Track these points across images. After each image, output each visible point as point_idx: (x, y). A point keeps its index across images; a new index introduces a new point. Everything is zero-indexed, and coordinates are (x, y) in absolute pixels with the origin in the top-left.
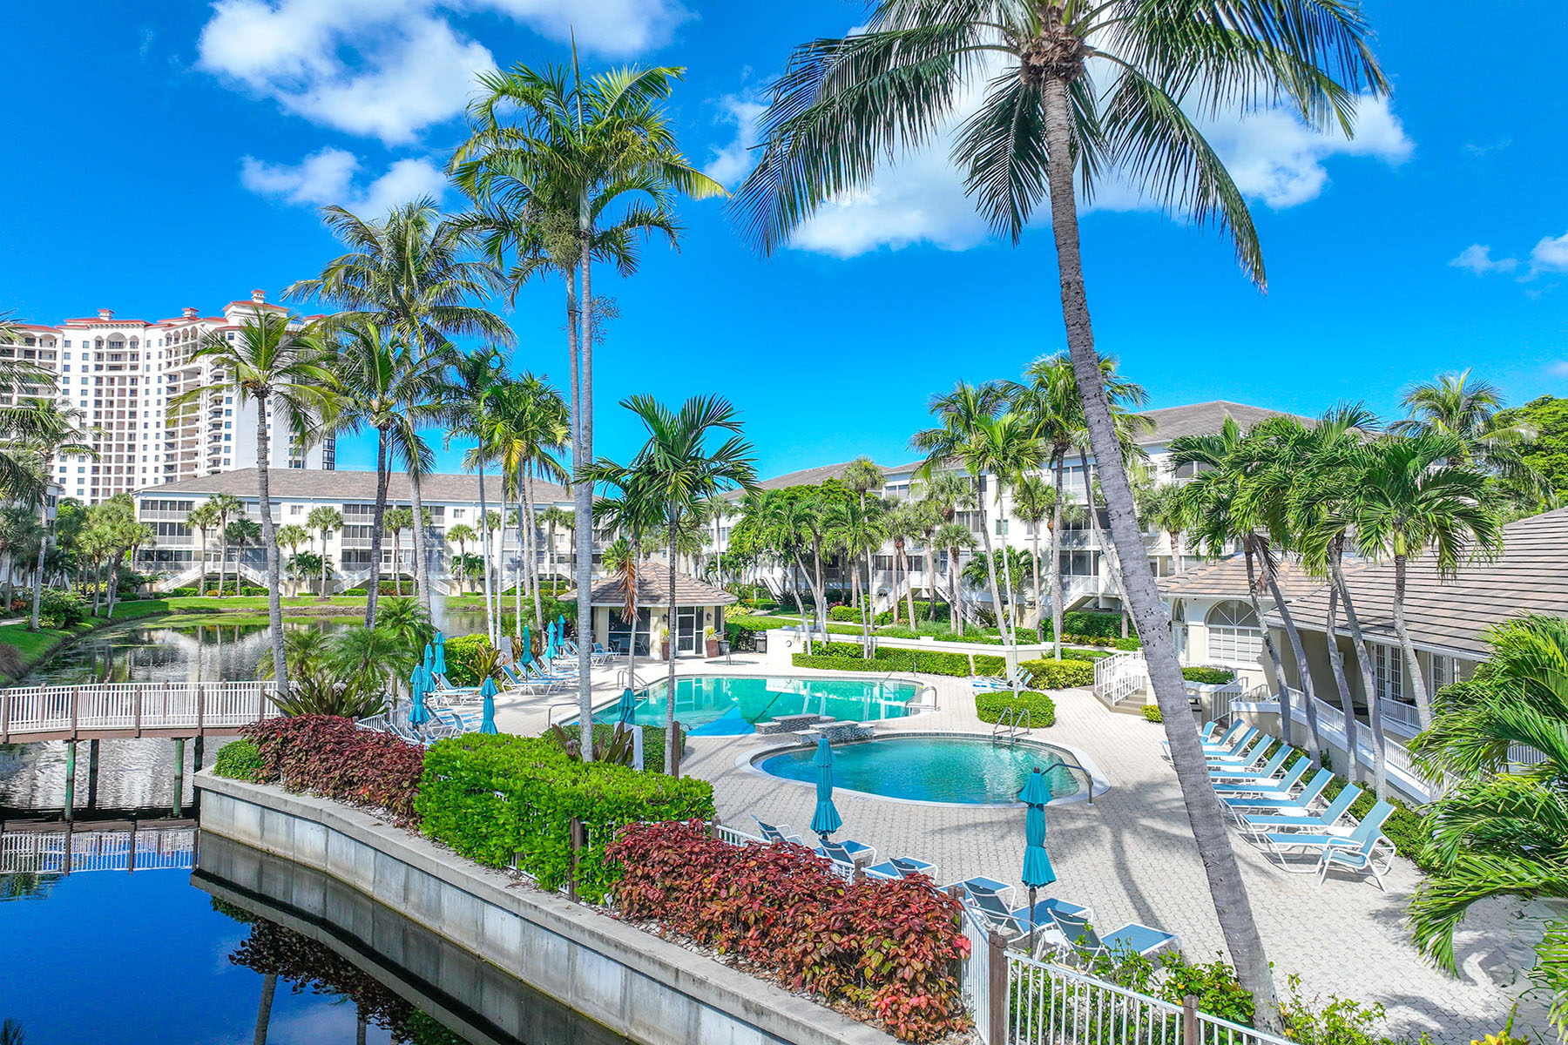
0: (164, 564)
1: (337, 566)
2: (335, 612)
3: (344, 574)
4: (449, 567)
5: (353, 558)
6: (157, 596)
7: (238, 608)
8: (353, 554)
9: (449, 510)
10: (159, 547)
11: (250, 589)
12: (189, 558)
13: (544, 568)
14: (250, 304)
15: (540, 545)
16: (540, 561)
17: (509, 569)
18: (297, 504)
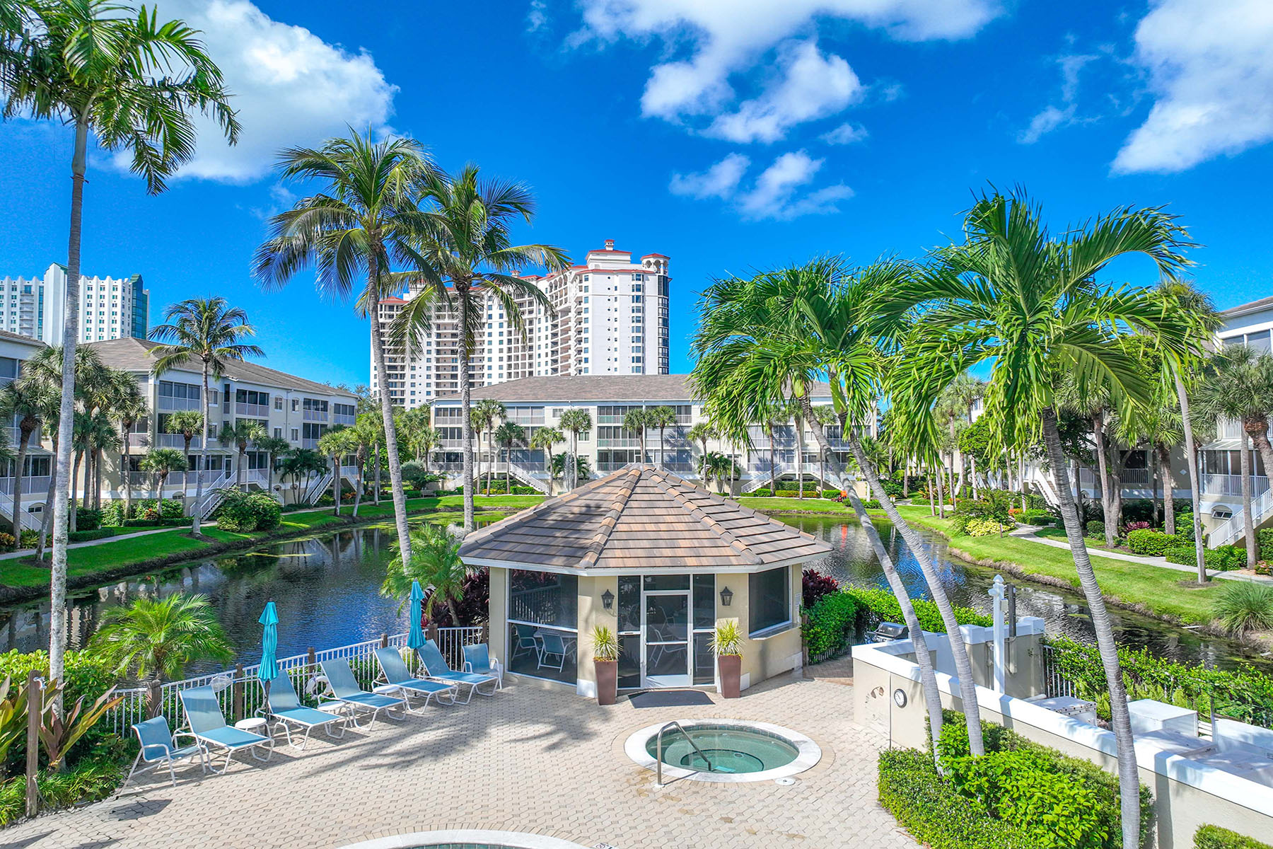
0: (451, 464)
1: (594, 467)
3: (598, 472)
4: (696, 467)
5: (606, 458)
8: (607, 455)
9: (695, 410)
10: (448, 449)
11: (520, 488)
13: (793, 468)
14: (604, 251)
15: (789, 443)
16: (790, 460)
17: (758, 469)
18: (558, 408)
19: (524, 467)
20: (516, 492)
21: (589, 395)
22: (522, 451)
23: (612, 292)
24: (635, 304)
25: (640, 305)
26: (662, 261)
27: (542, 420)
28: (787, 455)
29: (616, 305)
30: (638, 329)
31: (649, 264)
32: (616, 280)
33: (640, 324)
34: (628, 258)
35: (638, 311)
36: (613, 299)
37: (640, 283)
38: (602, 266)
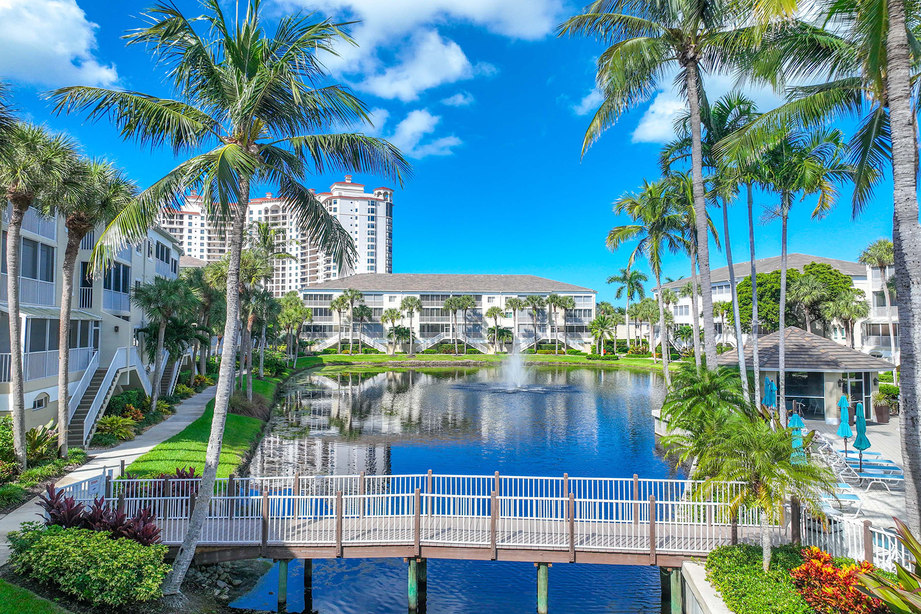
0: (317, 334)
1: (418, 335)
2: (420, 365)
3: (421, 339)
4: (486, 335)
5: (426, 329)
6: (315, 354)
7: (361, 361)
8: (426, 327)
9: (485, 298)
10: (315, 323)
11: (368, 350)
12: (331, 330)
13: (548, 335)
14: (344, 183)
15: (543, 320)
16: (544, 331)
17: (524, 336)
18: (393, 295)
19: (369, 335)
20: (366, 352)
21: (412, 287)
22: (368, 325)
23: (354, 212)
24: (370, 222)
25: (374, 222)
26: (389, 193)
27: (382, 303)
28: (543, 327)
29: (357, 222)
30: (372, 240)
31: (379, 194)
32: (357, 204)
33: (374, 236)
34: (362, 189)
35: (373, 227)
36: (354, 218)
37: (374, 207)
38: (344, 194)
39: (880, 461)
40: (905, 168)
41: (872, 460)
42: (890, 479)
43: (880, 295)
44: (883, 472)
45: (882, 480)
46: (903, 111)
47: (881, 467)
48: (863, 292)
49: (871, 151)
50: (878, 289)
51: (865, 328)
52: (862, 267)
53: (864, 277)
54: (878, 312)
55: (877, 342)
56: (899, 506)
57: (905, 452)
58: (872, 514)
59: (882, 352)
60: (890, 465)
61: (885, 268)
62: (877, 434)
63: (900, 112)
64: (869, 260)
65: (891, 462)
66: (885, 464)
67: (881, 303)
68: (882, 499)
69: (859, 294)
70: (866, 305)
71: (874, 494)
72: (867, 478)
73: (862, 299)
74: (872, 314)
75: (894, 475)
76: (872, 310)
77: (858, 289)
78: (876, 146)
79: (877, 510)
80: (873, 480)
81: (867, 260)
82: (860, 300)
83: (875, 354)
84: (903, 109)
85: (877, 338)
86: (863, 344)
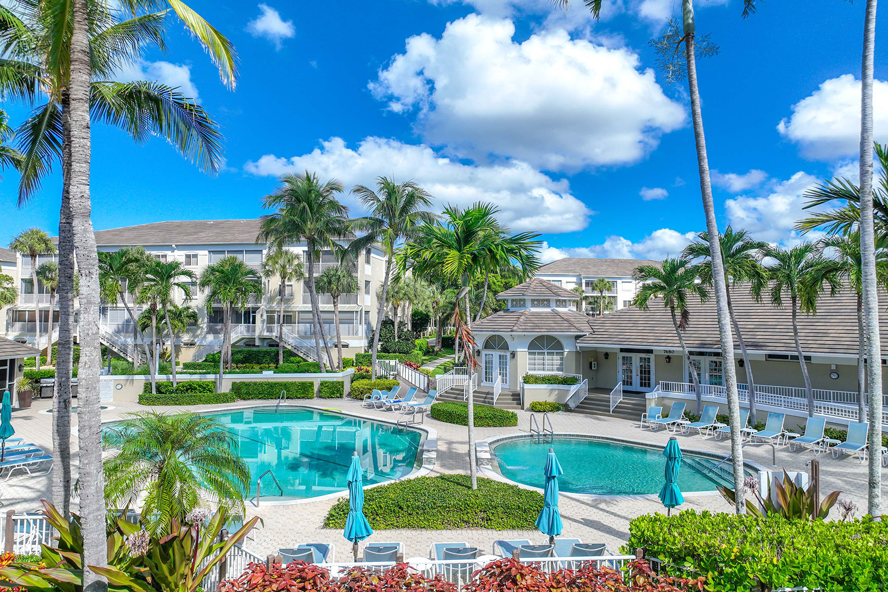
39: (21, 446)
40: (82, 167)
41: (15, 447)
42: (31, 462)
43: (29, 283)
44: (24, 457)
45: (23, 465)
46: (83, 114)
47: (23, 452)
48: (11, 279)
49: (40, 141)
50: (27, 277)
51: (11, 315)
52: (13, 253)
53: (14, 264)
54: (25, 299)
55: (23, 329)
56: (38, 487)
57: (56, 434)
58: (13, 501)
59: (26, 338)
60: (32, 448)
61: (35, 257)
62: (19, 420)
63: (80, 113)
64: (21, 247)
65: (32, 445)
66: (26, 449)
67: (29, 290)
68: (22, 484)
69: (7, 280)
70: (13, 292)
71: (15, 480)
72: (8, 466)
73: (10, 286)
74: (19, 301)
75: (35, 457)
76: (19, 297)
77: (6, 276)
78: (46, 138)
79: (17, 496)
80: (15, 466)
81: (19, 247)
82: (8, 286)
83: (19, 340)
84: (83, 112)
85: (23, 325)
86: (7, 330)
